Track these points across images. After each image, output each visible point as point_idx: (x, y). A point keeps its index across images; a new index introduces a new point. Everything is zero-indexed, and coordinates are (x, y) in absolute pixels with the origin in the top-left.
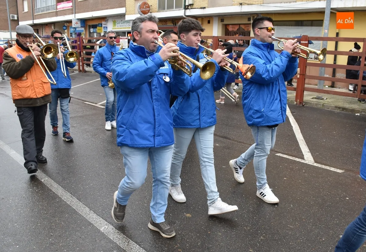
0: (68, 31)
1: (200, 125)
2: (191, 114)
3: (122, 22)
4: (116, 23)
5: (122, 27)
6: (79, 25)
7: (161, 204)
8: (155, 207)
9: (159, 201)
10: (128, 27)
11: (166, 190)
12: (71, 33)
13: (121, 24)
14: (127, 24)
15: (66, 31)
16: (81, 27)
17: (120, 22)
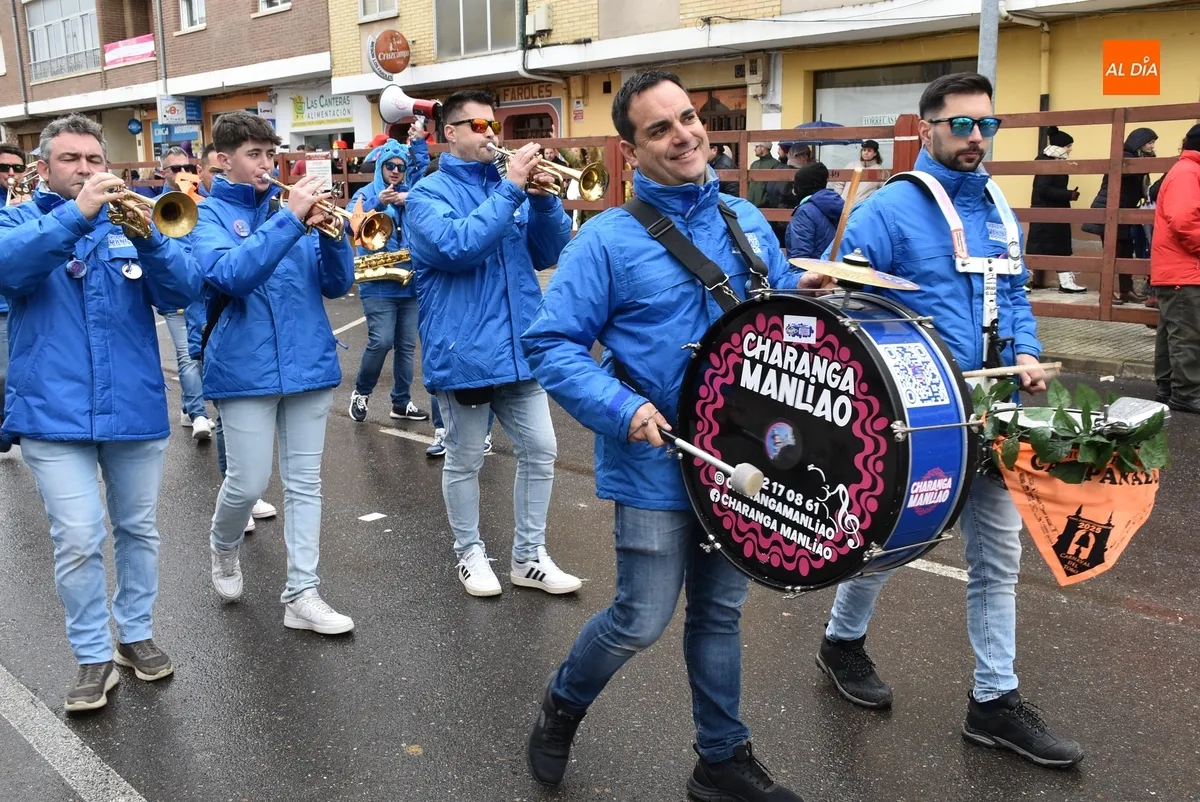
0: (147, 140)
1: (280, 386)
2: (253, 358)
3: (323, 102)
4: (305, 106)
5: (325, 118)
6: (181, 115)
7: (136, 592)
8: (122, 602)
9: (131, 584)
10: (343, 117)
11: (148, 554)
12: (156, 145)
13: (319, 109)
14: (340, 107)
15: (139, 137)
16: (190, 122)
17: (318, 103)
